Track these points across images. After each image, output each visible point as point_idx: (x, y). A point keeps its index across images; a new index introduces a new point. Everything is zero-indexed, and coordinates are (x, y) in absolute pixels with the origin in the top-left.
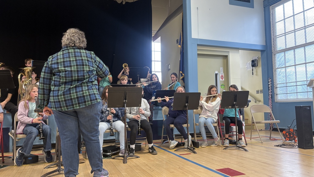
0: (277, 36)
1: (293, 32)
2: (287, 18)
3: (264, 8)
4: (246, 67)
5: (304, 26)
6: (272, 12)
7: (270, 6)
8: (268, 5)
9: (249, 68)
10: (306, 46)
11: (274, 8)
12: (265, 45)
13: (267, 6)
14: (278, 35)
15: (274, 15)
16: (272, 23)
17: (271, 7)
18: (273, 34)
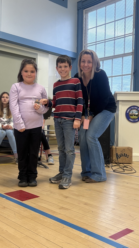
0: (88, 44)
1: (103, 42)
2: (99, 26)
3: (78, 10)
4: (56, 75)
5: (114, 37)
6: (85, 17)
7: (84, 9)
8: (82, 7)
9: (58, 77)
10: (114, 58)
11: (87, 13)
12: (76, 52)
13: (81, 9)
14: (90, 44)
15: (87, 21)
16: (84, 29)
17: (84, 11)
18: (85, 41)
